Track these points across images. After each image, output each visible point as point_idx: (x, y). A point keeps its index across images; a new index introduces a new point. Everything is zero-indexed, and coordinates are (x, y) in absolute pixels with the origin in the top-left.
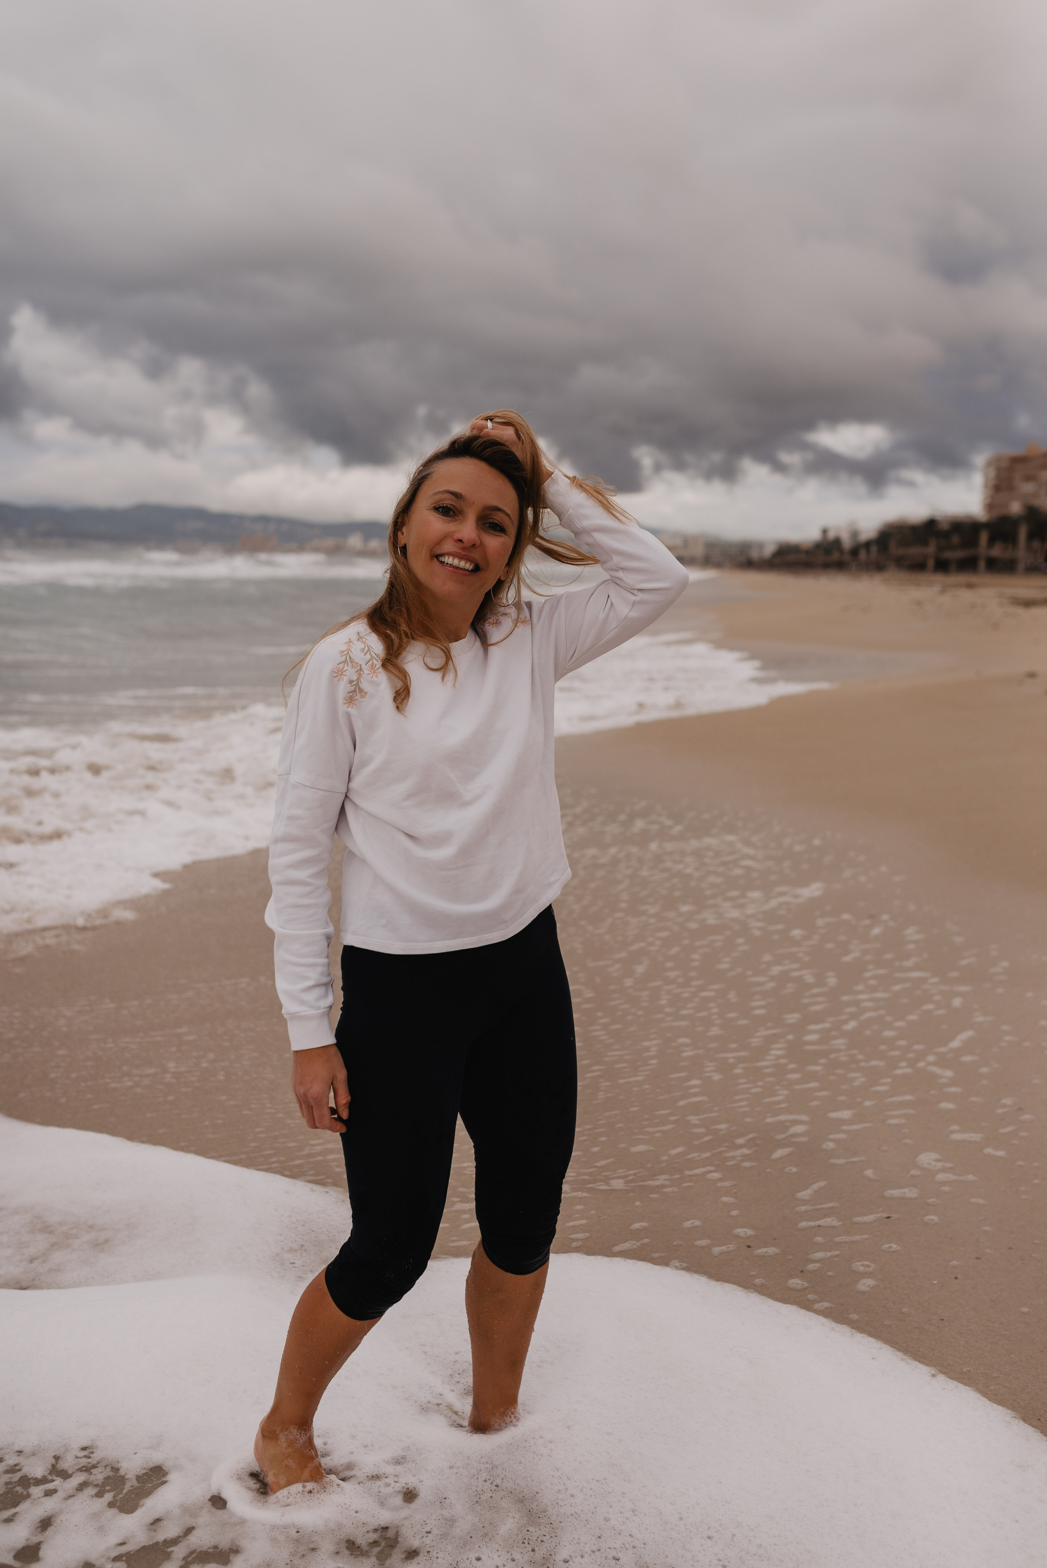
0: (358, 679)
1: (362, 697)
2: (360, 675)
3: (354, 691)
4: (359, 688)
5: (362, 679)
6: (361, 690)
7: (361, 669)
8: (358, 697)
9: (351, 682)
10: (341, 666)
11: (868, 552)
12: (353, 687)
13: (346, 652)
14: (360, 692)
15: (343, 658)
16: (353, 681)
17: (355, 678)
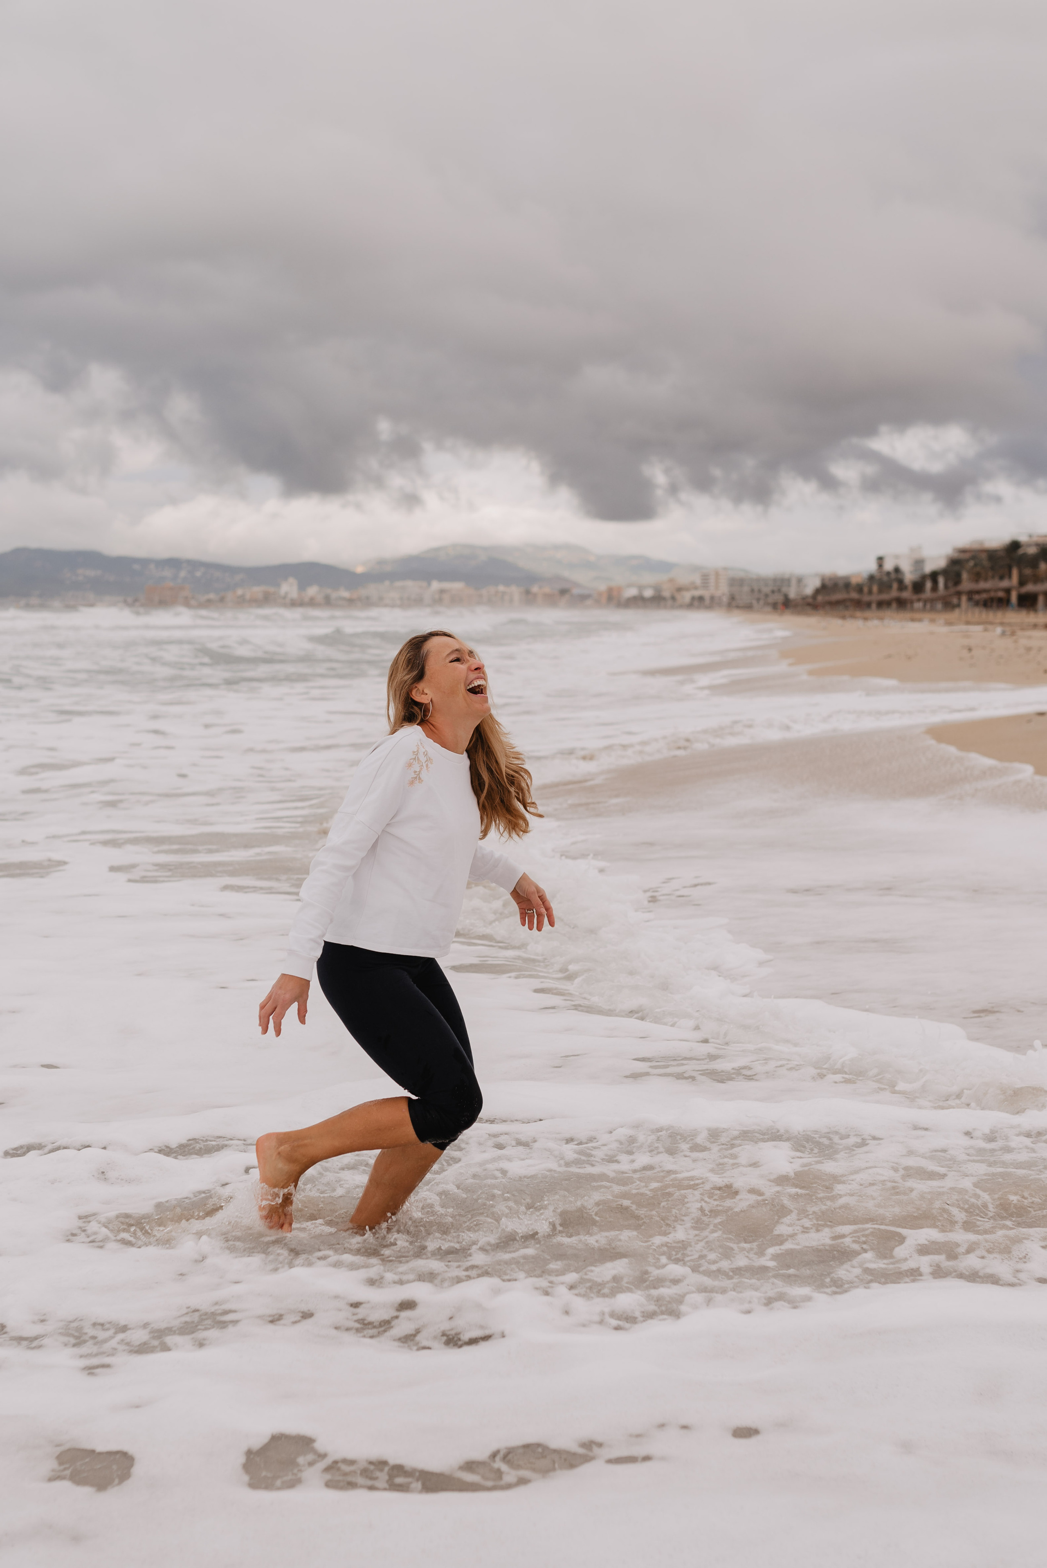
0: (420, 771)
1: (419, 782)
2: (421, 769)
3: (416, 778)
4: (419, 777)
5: (422, 772)
6: (420, 778)
7: (422, 765)
8: (417, 782)
9: (415, 772)
10: (412, 761)
11: (935, 588)
12: (416, 776)
13: (416, 753)
14: (419, 779)
15: (414, 756)
16: (416, 772)
17: (418, 770)
